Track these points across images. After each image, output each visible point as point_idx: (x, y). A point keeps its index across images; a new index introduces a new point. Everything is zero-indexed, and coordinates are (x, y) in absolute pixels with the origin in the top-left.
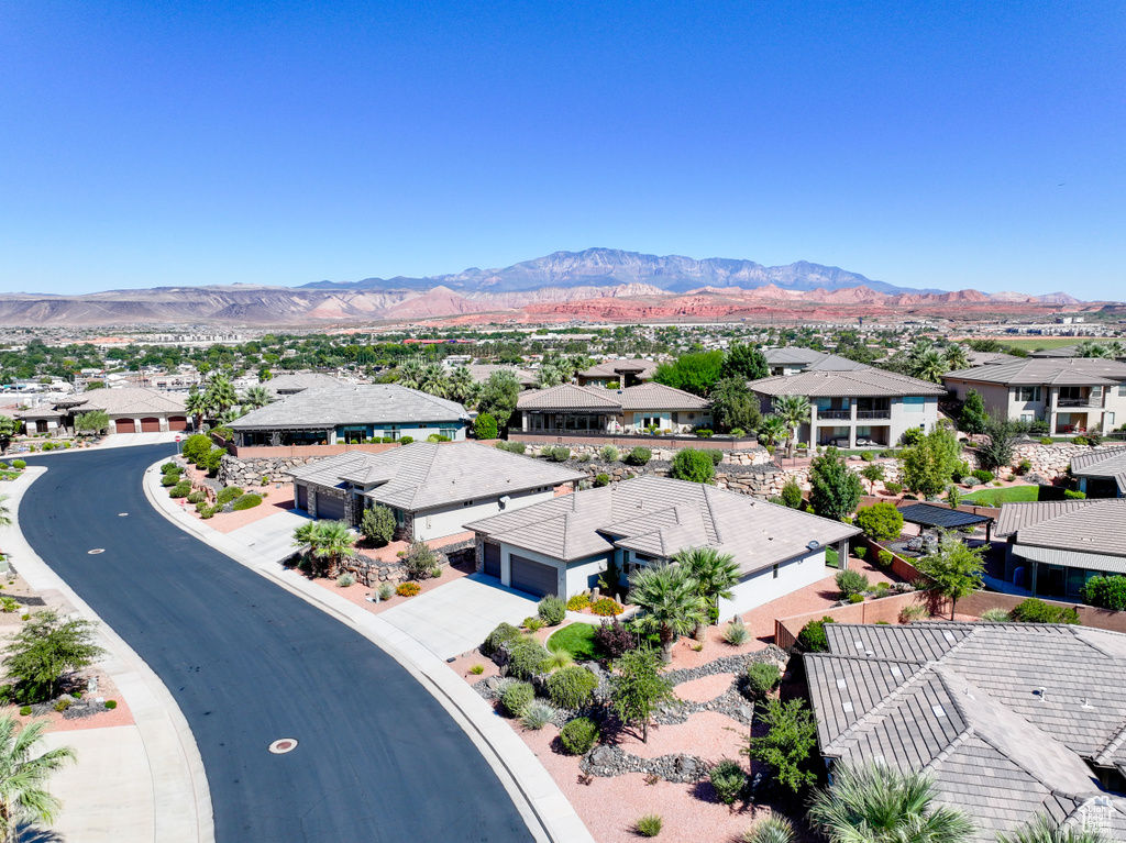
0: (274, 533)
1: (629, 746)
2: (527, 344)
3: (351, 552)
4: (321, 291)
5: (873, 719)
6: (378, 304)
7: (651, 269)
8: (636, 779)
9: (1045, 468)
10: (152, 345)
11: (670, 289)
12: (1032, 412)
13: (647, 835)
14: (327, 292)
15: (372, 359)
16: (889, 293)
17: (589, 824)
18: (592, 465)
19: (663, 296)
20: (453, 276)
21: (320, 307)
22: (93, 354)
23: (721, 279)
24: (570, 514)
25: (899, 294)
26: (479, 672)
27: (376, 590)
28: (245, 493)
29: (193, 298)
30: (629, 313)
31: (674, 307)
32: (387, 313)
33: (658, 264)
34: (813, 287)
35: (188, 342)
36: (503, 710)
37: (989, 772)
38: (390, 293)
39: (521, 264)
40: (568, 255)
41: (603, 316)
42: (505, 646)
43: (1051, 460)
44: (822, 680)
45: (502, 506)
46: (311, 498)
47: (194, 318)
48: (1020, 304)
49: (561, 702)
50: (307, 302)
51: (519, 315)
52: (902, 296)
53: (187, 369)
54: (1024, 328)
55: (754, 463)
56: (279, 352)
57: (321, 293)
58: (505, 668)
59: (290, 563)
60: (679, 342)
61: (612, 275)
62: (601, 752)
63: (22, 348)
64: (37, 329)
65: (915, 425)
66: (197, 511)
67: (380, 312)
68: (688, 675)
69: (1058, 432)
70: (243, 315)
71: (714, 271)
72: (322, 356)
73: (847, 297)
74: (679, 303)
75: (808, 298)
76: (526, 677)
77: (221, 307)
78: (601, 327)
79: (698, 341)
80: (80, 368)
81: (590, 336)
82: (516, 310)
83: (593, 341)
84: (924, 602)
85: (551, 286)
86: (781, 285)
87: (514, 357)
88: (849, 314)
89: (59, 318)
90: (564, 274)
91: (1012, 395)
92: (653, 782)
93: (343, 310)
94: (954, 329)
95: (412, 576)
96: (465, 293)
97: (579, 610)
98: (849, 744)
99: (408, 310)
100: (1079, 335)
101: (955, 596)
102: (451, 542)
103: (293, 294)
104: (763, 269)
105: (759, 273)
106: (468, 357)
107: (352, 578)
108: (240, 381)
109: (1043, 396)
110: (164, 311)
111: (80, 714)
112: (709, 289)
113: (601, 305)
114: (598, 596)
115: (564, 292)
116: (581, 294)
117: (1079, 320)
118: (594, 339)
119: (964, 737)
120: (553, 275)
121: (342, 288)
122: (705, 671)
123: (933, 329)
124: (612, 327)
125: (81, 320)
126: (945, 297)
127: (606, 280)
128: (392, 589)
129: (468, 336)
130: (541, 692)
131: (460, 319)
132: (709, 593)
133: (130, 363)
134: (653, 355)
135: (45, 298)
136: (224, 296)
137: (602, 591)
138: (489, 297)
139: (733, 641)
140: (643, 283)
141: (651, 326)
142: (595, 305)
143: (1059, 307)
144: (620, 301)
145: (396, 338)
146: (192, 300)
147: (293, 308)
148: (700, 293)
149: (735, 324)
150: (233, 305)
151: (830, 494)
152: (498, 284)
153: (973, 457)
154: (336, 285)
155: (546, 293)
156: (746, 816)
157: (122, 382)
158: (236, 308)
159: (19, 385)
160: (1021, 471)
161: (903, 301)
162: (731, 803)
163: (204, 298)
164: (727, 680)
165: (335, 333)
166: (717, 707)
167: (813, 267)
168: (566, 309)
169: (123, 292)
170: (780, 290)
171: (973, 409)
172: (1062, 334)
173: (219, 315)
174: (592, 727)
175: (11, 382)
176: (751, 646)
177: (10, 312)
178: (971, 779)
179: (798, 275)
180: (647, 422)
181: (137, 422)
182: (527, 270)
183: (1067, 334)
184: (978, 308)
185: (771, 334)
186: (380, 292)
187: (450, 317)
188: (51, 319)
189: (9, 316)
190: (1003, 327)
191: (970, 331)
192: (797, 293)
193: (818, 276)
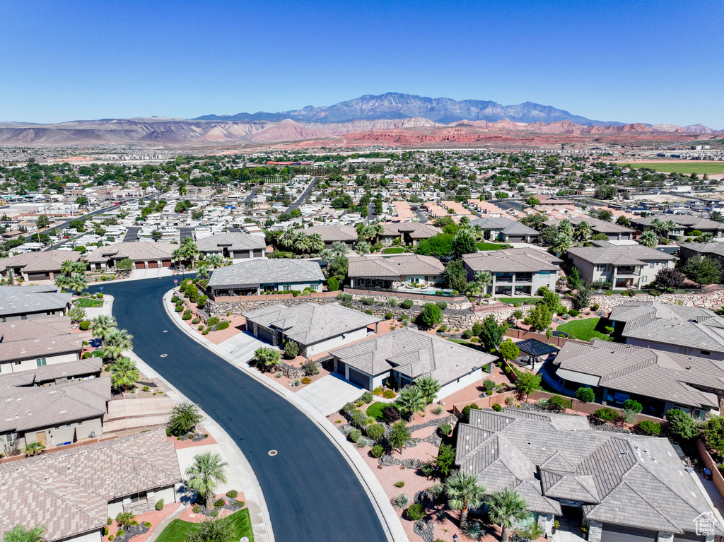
0: (240, 346)
1: (395, 455)
2: (345, 166)
3: (280, 362)
4: (209, 122)
5: (473, 452)
6: (247, 130)
7: (427, 107)
8: (397, 467)
9: (607, 307)
10: (106, 163)
11: (439, 121)
12: (605, 277)
13: (400, 487)
14: (213, 123)
15: (248, 179)
16: (584, 125)
17: (381, 483)
18: (385, 308)
19: (436, 128)
20: (296, 111)
21: (209, 133)
22: (70, 170)
23: (474, 114)
24: (375, 352)
25: (591, 124)
26: (339, 422)
27: (293, 380)
28: (221, 321)
29: (127, 127)
30: (412, 140)
31: (442, 136)
32: (253, 136)
33: (432, 104)
34: (534, 120)
35: (128, 161)
36: (350, 439)
37: (500, 472)
38: (255, 123)
39: (341, 103)
40: (372, 97)
41: (395, 141)
42: (349, 412)
43: (610, 303)
44: (462, 436)
45: (344, 337)
46: (255, 329)
47: (128, 141)
48: (671, 133)
49: (371, 437)
50: (200, 129)
51: (340, 141)
52: (593, 127)
53: (133, 185)
54: (668, 153)
55: (462, 308)
56: (189, 171)
57: (209, 123)
58: (350, 422)
59: (252, 363)
60: (444, 165)
61: (402, 111)
62: (386, 457)
63: (24, 165)
64: (28, 148)
65: (544, 285)
66: (199, 330)
67: (248, 137)
68: (418, 427)
69: (617, 286)
70: (159, 139)
71: (469, 109)
72: (217, 176)
73: (556, 128)
74: (445, 133)
75: (531, 128)
76: (358, 427)
77: (145, 133)
78: (394, 151)
79: (455, 163)
80: (65, 182)
81: (386, 160)
82: (337, 137)
83: (387, 164)
84: (516, 394)
85: (361, 119)
86: (513, 119)
87: (338, 177)
88: (556, 141)
89: (40, 140)
90: (369, 110)
91: (595, 268)
92: (403, 468)
93: (225, 135)
94: (623, 154)
95: (307, 374)
96: (304, 124)
97: (378, 395)
98: (464, 461)
99: (267, 135)
100: (704, 159)
101: (528, 393)
102: (322, 356)
103: (191, 124)
104: (502, 108)
105: (499, 110)
106: (309, 176)
107: (281, 373)
108: (168, 195)
109: (611, 269)
110: (108, 136)
111: (198, 439)
112: (465, 122)
113: (393, 134)
114: (386, 389)
115: (369, 123)
116: (381, 125)
117: (707, 147)
118: (389, 162)
119: (496, 461)
120: (362, 111)
121: (224, 120)
122: (425, 426)
123: (609, 154)
124: (400, 151)
125: (55, 141)
126: (621, 128)
127: (398, 115)
128: (299, 379)
129: (308, 159)
130: (364, 433)
131: (301, 144)
132: (428, 396)
133: (96, 179)
134: (426, 175)
135: (30, 127)
136: (147, 125)
137: (388, 387)
138: (320, 126)
139: (437, 412)
140: (421, 117)
141: (426, 151)
142: (390, 134)
143: (696, 136)
144: (406, 131)
145: (261, 160)
146: (126, 128)
147: (192, 134)
148: (459, 125)
149: (480, 149)
150: (153, 132)
151: (490, 336)
152: (326, 117)
153: (570, 302)
154: (220, 118)
155: (357, 123)
156: (432, 481)
157: (94, 194)
158: (155, 134)
159: (31, 195)
160: (594, 309)
161: (593, 131)
162: (428, 477)
163: (134, 127)
164: (433, 429)
165: (221, 154)
166: (428, 440)
167: (535, 106)
168: (371, 136)
169: (80, 122)
170: (512, 123)
171: (573, 277)
172: (693, 159)
173: (144, 138)
174: (382, 448)
175: (26, 193)
176: (445, 414)
177: (9, 136)
178: (495, 474)
179: (525, 111)
180: (413, 280)
181: (146, 263)
182: (345, 108)
183: (697, 158)
184: (642, 136)
185: (503, 158)
186: (248, 123)
187: (295, 142)
188: (36, 141)
189: (8, 139)
190: (656, 152)
191: (634, 155)
192: (524, 124)
193: (538, 112)
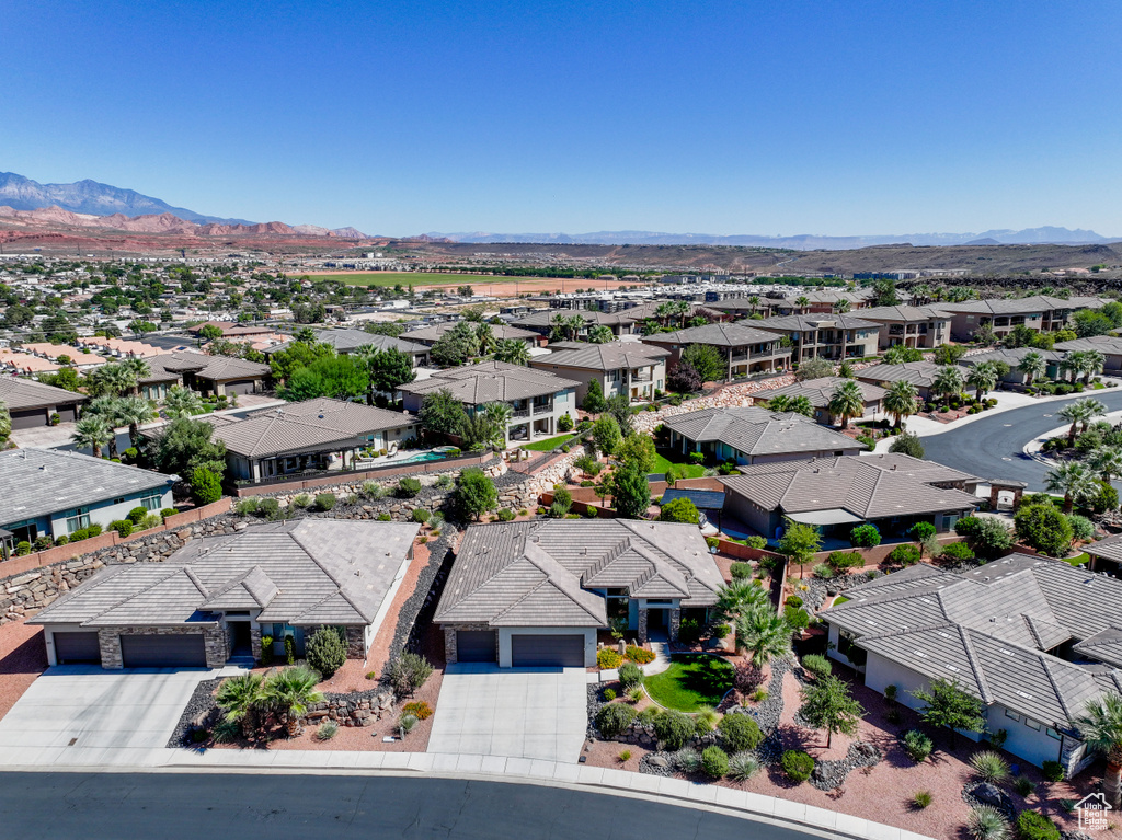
8: (857, 776)
12: (616, 389)
13: (924, 806)
16: (195, 222)
17: (884, 822)
25: (206, 223)
26: (626, 757)
34: (108, 212)
36: (699, 778)
46: (111, 645)
48: (323, 237)
52: (212, 226)
54: (338, 263)
58: (662, 743)
65: (563, 413)
69: (631, 402)
73: (152, 225)
75: (107, 224)
86: (65, 206)
88: (166, 245)
91: (606, 378)
92: (868, 771)
94: (280, 263)
95: (400, 694)
100: (385, 269)
104: (38, 186)
105: (33, 189)
109: (621, 377)
114: (626, 648)
117: (379, 255)
123: (261, 263)
126: (254, 228)
143: (356, 242)
149: (30, 256)
161: (214, 231)
162: (923, 760)
167: (104, 188)
170: (67, 214)
172: (372, 269)
179: (86, 196)
183: (376, 269)
184: (290, 240)
185: (90, 270)
190: (322, 261)
191: (295, 265)
192: (91, 217)
193: (110, 199)
